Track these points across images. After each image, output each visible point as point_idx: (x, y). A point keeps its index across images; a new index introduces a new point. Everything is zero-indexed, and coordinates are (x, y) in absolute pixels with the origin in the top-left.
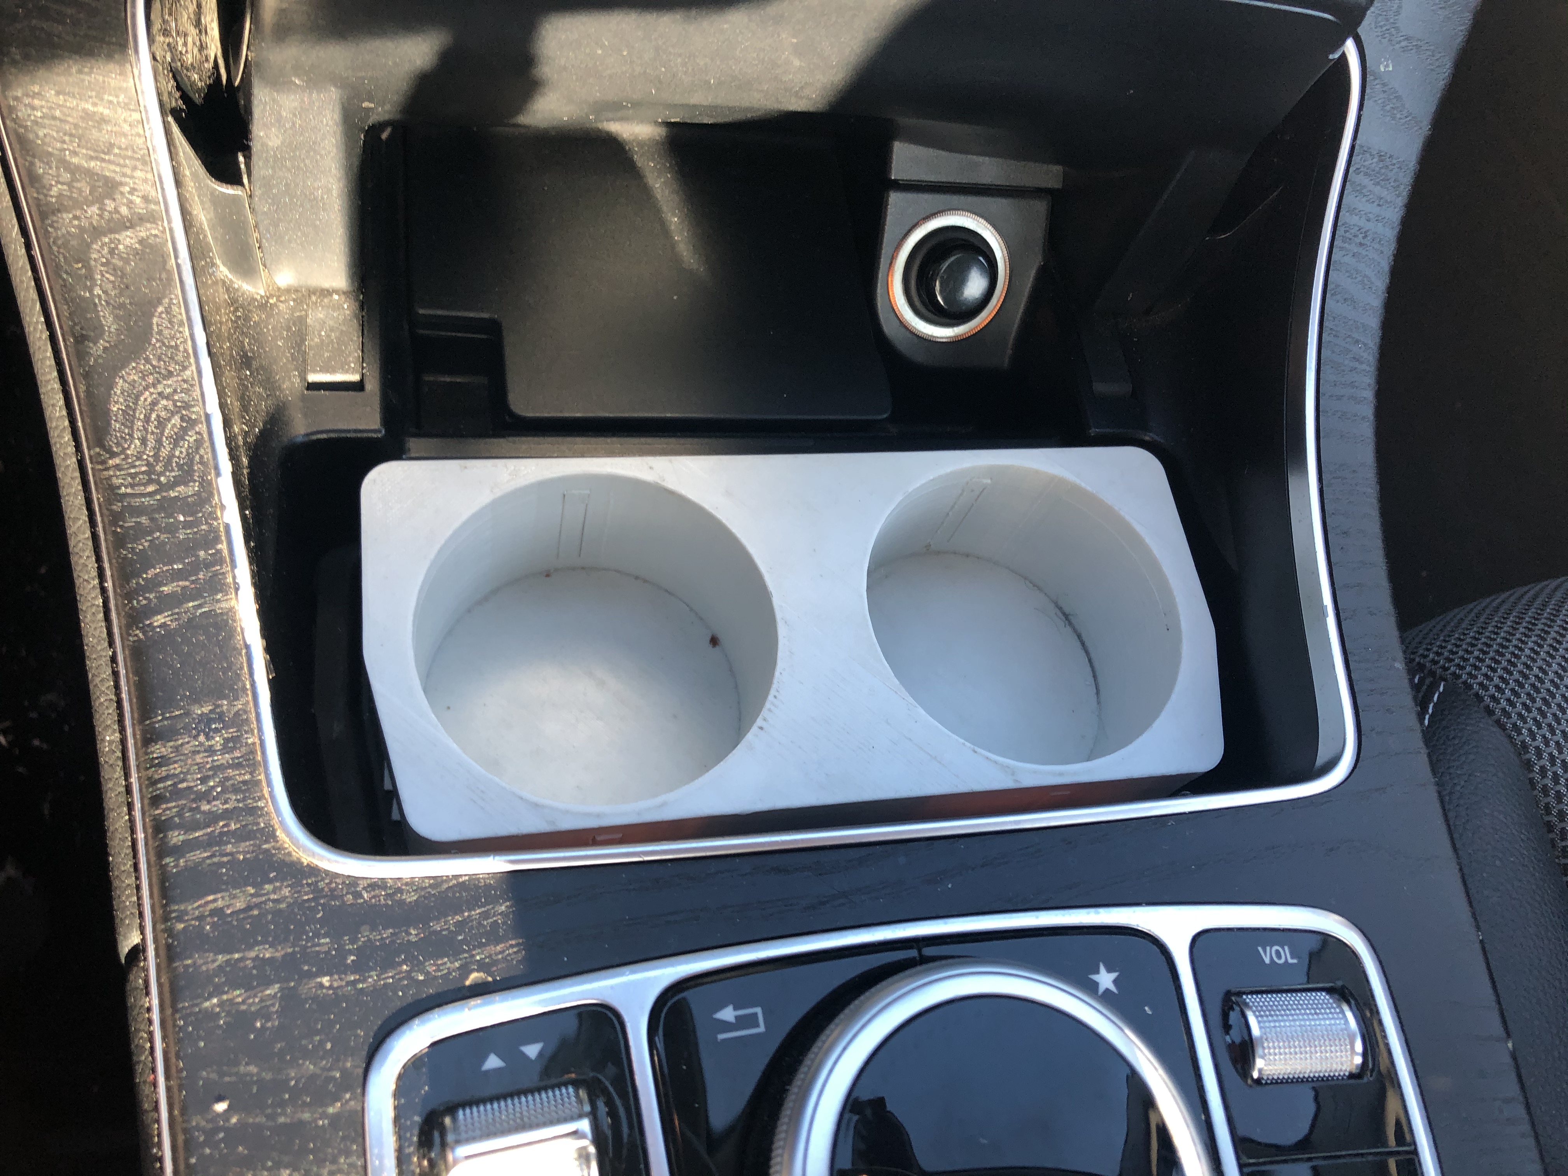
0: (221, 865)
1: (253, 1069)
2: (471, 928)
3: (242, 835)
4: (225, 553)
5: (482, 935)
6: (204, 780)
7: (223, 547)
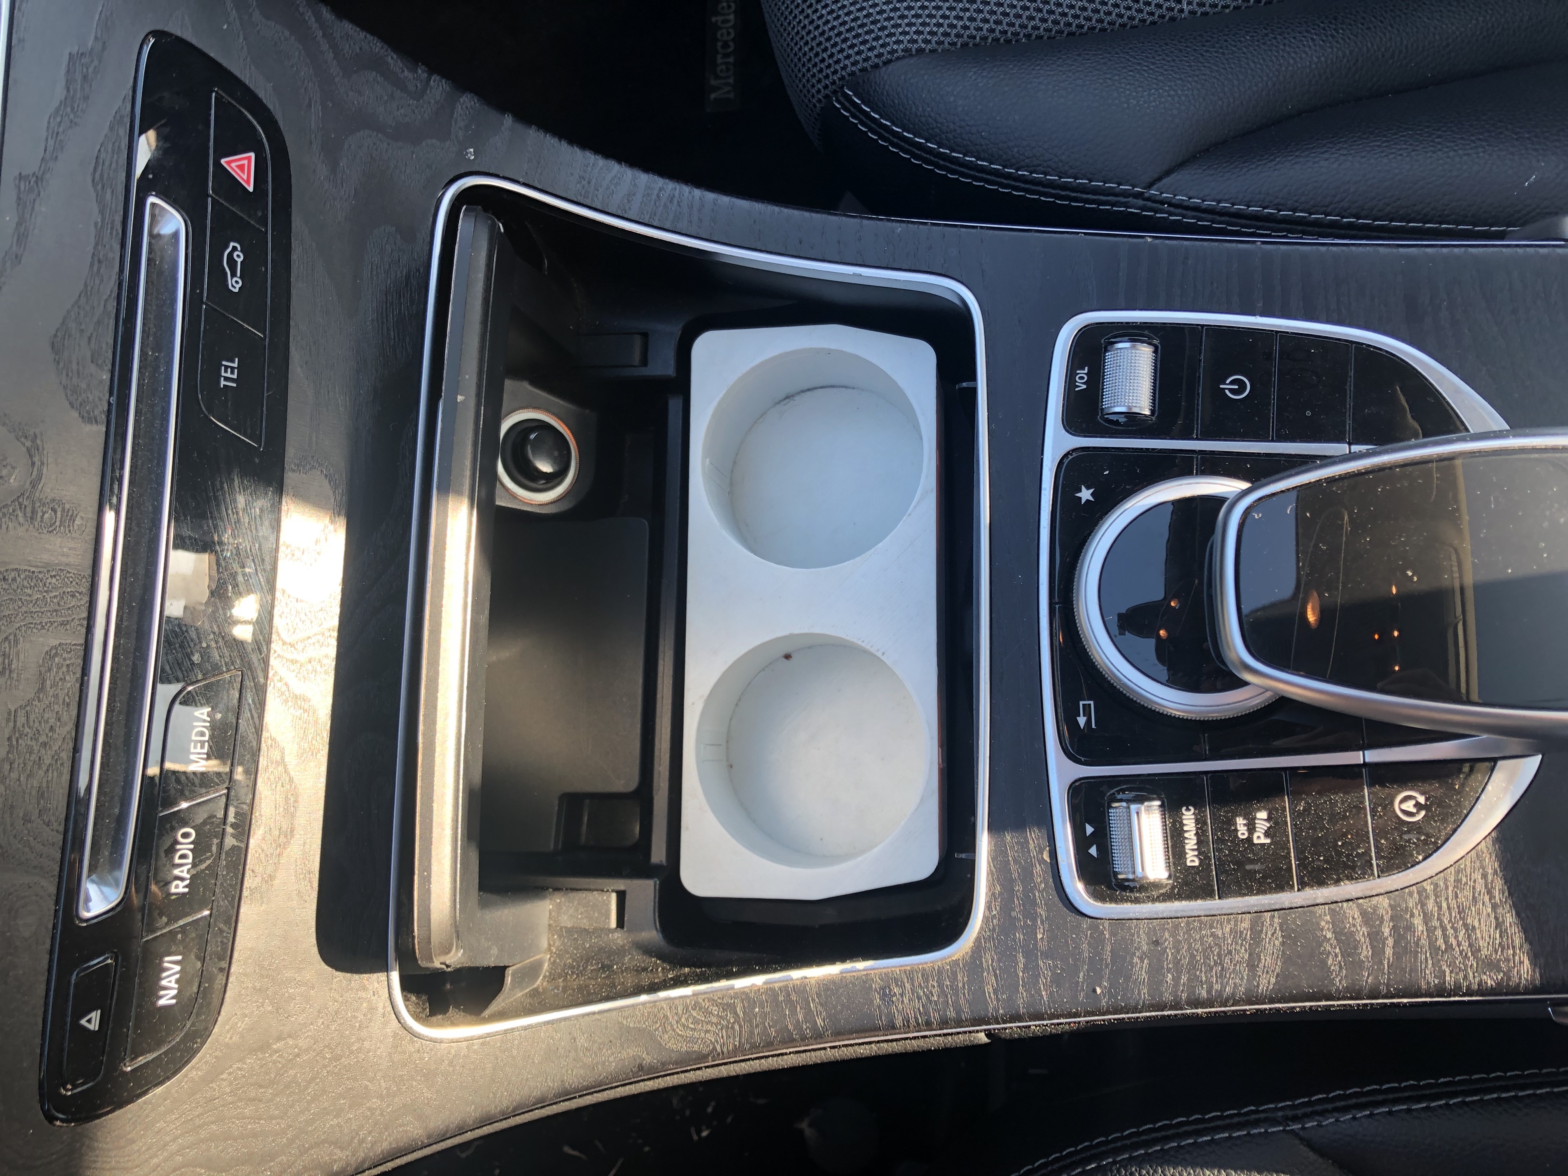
0: (970, 989)
1: (1081, 975)
2: (1019, 856)
3: (954, 977)
4: (782, 984)
5: (1023, 851)
6: (919, 998)
7: (777, 986)
